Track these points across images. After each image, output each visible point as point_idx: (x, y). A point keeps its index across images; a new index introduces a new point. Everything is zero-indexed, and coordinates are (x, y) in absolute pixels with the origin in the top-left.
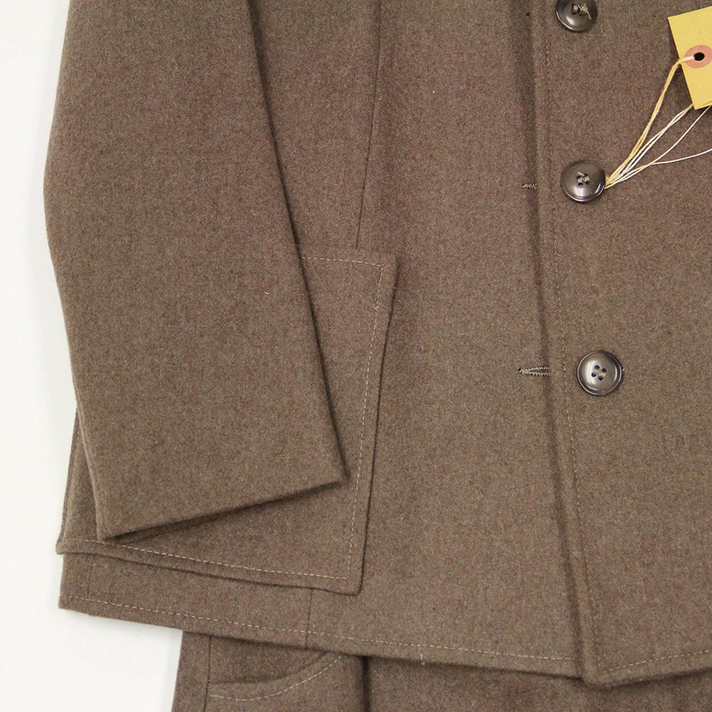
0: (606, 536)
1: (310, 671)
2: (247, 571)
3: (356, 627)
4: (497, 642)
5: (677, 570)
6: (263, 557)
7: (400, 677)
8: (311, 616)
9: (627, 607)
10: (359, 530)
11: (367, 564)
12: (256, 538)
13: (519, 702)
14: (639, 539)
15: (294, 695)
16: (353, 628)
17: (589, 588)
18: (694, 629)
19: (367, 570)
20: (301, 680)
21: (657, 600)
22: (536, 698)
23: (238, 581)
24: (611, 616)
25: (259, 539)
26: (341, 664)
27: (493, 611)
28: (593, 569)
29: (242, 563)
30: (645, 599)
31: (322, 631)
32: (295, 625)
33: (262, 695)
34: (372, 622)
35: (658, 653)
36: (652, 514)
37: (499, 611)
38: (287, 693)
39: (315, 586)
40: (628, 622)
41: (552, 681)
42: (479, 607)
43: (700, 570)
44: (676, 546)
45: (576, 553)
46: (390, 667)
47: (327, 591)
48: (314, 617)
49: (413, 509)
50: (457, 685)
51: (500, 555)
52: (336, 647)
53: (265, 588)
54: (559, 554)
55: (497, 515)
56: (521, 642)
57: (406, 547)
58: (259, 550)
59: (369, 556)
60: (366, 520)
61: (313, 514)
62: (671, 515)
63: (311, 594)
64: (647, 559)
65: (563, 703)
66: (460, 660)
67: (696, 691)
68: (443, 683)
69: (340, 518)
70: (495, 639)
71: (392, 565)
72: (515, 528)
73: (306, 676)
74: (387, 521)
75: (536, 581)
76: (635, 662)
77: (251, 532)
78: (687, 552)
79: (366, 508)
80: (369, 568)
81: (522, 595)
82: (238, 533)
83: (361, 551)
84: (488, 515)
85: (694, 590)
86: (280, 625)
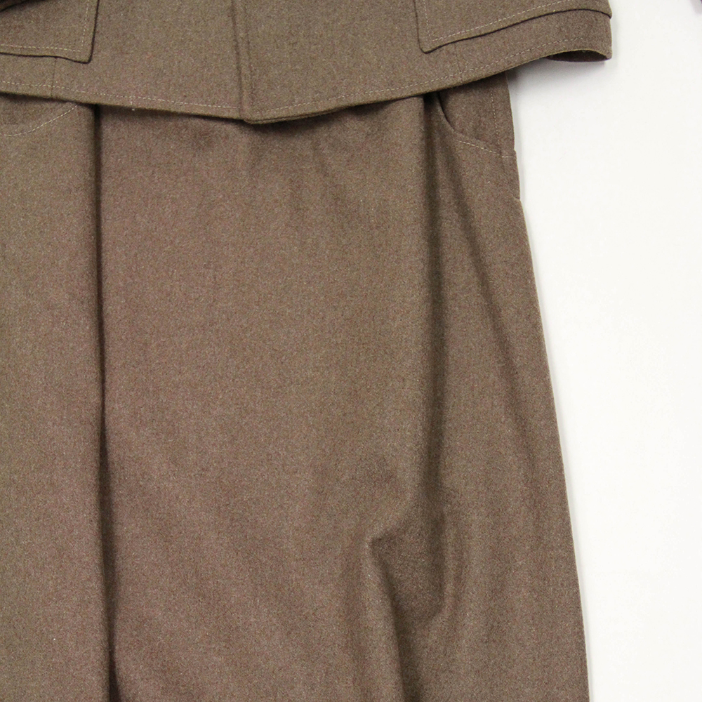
0: (264, 25)
1: (54, 114)
2: (12, 48)
3: (86, 85)
4: (185, 96)
5: (313, 47)
6: (23, 39)
7: (122, 130)
8: (55, 76)
9: (276, 72)
10: (91, 19)
11: (96, 45)
12: (19, 26)
13: (202, 142)
14: (288, 28)
15: (44, 130)
16: (84, 85)
17: (250, 58)
18: (322, 86)
19: (95, 48)
20: (48, 120)
21: (298, 67)
22: (214, 139)
23: (5, 54)
24: (265, 77)
25: (21, 27)
26: (76, 111)
27: (183, 76)
28: (254, 46)
29: (9, 43)
30: (290, 66)
31: (63, 86)
32: (44, 82)
33: (22, 131)
34: (98, 81)
35: (296, 102)
36: (298, 11)
37: (188, 77)
38: (39, 129)
39: (57, 55)
40: (277, 82)
41: (225, 126)
42: (174, 74)
43: (329, 47)
44: (313, 32)
45: (242, 34)
46: (115, 123)
47: (67, 59)
48: (58, 76)
49: (130, 9)
50: (161, 133)
51: (191, 40)
52: (72, 98)
53: (24, 58)
54: (232, 39)
55: (191, 15)
56: (202, 96)
57: (124, 34)
58: (20, 35)
59: (98, 39)
60: (95, 12)
61: (58, 9)
62: (312, 12)
63: (56, 61)
64: (293, 40)
65: (232, 142)
66: (159, 107)
67: (326, 135)
68: (151, 132)
69: (78, 11)
70: (184, 94)
71: (114, 45)
72: (202, 23)
73: (52, 118)
74: (112, 16)
75: (215, 57)
76: (279, 107)
77: (16, 23)
78: (321, 36)
79: (96, 4)
80: (97, 47)
81: (205, 66)
82: (7, 24)
83: (91, 34)
84: (184, 15)
85: (324, 60)
86: (33, 82)
